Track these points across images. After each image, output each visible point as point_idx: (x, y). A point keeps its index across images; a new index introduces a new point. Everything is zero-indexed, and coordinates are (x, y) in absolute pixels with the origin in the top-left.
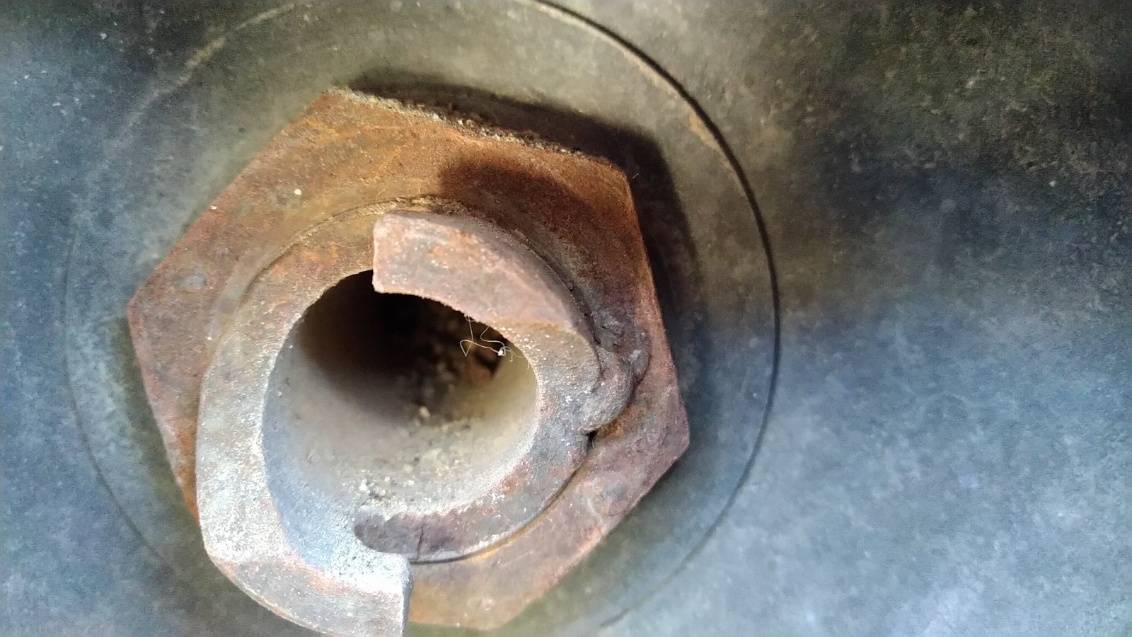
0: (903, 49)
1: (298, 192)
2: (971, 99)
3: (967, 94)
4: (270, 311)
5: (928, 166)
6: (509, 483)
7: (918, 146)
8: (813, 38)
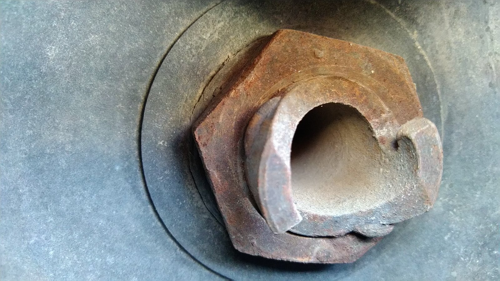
0: (491, 225)
1: (373, 72)
2: (491, 256)
3: (491, 254)
4: (333, 90)
5: (462, 259)
6: (315, 217)
7: (466, 251)
8: (478, 196)
